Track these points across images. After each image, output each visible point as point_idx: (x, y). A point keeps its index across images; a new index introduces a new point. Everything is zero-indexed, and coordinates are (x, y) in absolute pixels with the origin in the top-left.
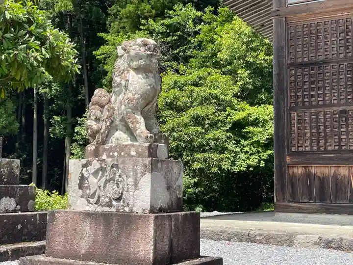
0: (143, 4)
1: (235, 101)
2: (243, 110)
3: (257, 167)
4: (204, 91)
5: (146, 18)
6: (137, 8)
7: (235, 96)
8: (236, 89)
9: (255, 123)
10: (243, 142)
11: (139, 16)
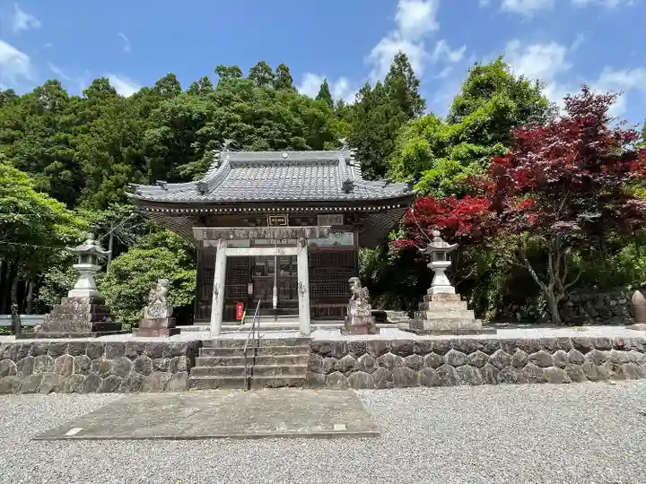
0: (111, 193)
1: (176, 267)
2: (181, 272)
3: (187, 305)
4: (157, 261)
5: (113, 202)
6: (106, 194)
7: (176, 264)
8: (177, 260)
9: (187, 280)
10: (180, 291)
11: (107, 201)
